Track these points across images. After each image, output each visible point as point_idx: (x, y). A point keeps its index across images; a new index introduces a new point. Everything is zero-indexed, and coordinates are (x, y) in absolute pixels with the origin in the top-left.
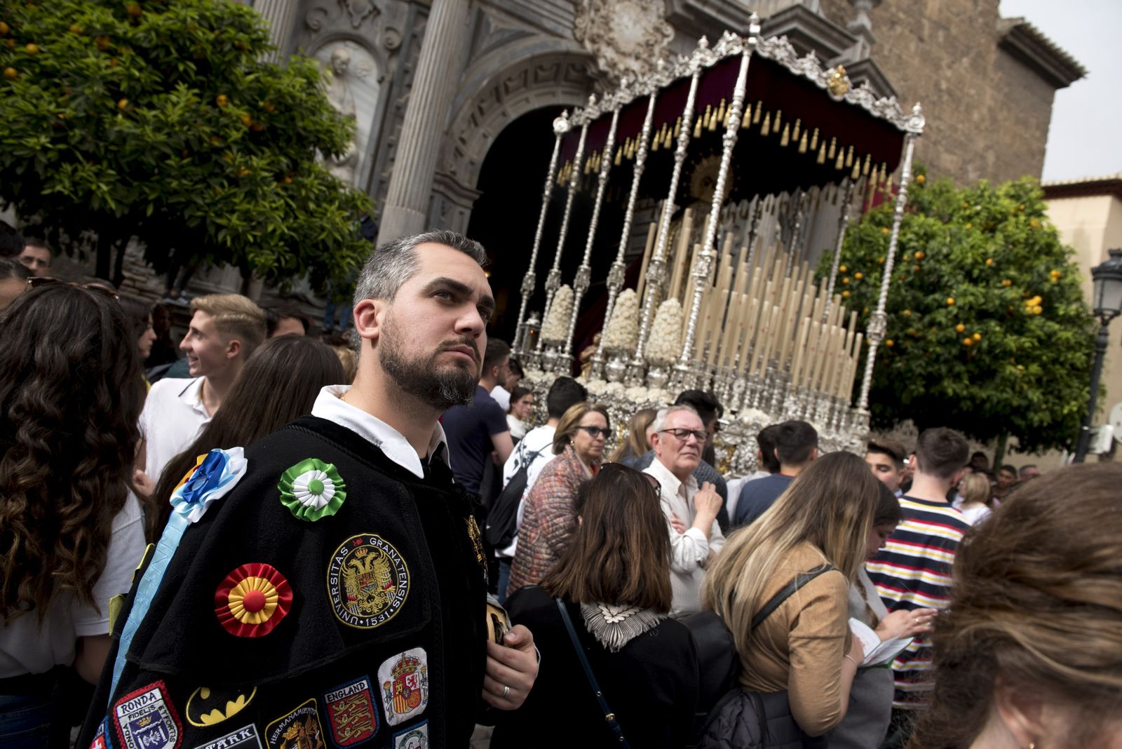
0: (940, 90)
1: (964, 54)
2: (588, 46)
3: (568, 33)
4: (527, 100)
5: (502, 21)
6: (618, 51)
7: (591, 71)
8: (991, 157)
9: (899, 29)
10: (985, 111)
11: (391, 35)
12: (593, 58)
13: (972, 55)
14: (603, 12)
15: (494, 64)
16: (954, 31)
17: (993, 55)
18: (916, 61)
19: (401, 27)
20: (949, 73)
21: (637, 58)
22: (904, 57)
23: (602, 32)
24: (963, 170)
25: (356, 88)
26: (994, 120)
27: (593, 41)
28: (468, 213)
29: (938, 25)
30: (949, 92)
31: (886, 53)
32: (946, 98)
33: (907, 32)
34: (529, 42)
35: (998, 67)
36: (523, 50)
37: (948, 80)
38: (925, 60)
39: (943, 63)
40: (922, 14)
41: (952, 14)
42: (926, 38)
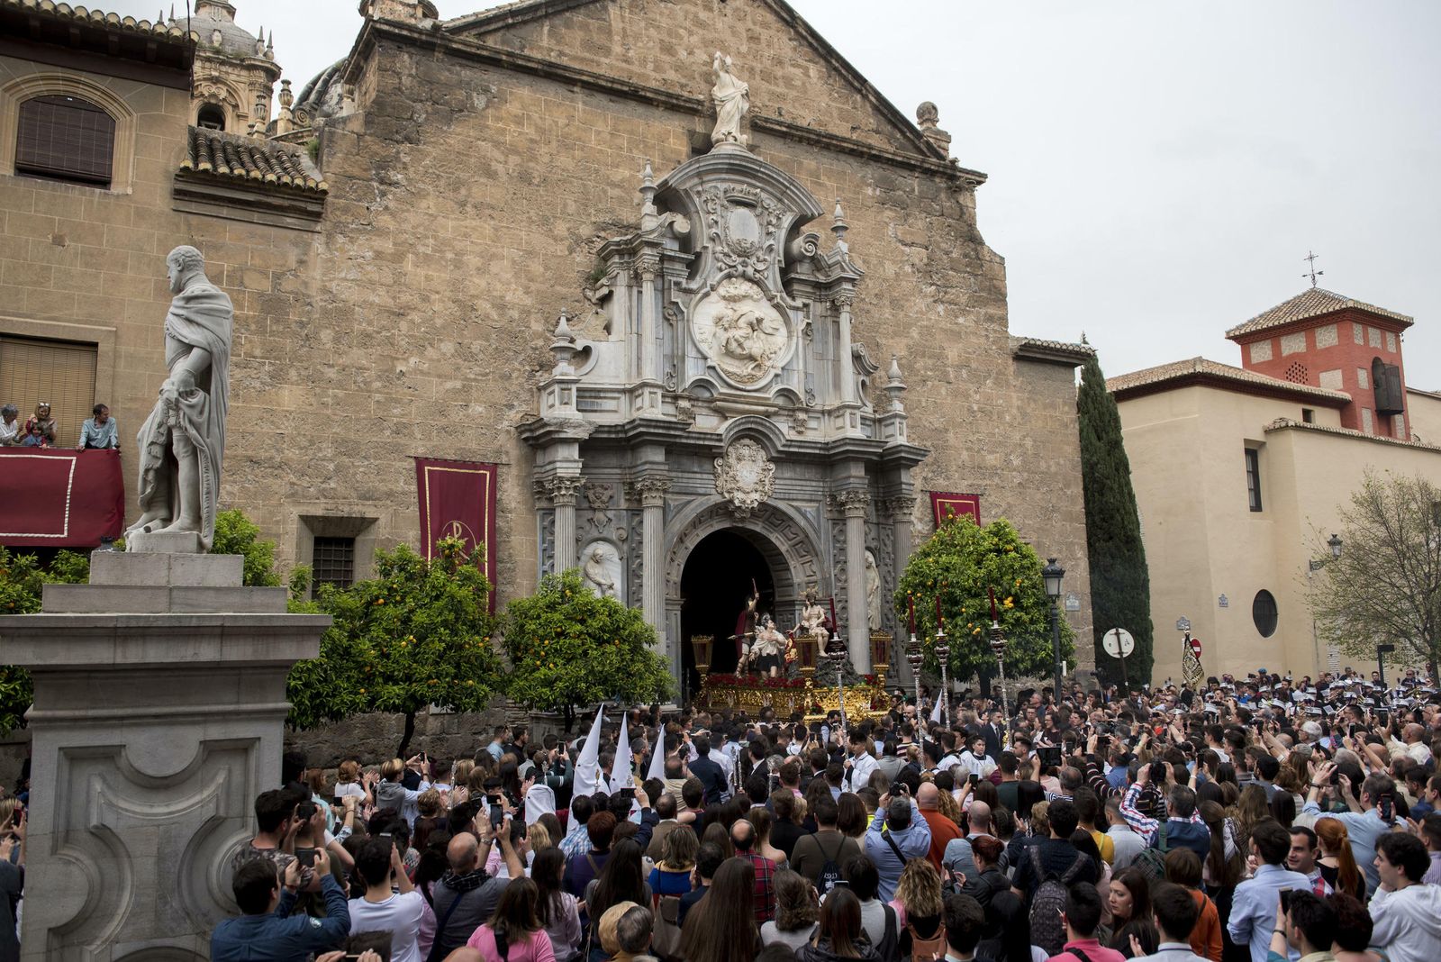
0: (974, 412)
1: (985, 378)
2: (726, 495)
3: (713, 491)
4: (698, 535)
5: (676, 500)
6: (744, 492)
7: (731, 508)
8: (1029, 443)
9: (929, 384)
10: (1014, 411)
11: (621, 531)
12: (731, 501)
13: (993, 375)
14: (731, 473)
15: (677, 526)
16: (974, 365)
17: (1012, 367)
18: (949, 399)
19: (624, 525)
20: (978, 397)
21: (756, 491)
22: (938, 401)
23: (733, 486)
24: (1008, 462)
25: (608, 566)
26: (1024, 415)
27: (729, 492)
28: (679, 613)
29: (959, 367)
30: (981, 410)
31: (924, 404)
32: (979, 414)
33: (936, 383)
34: (693, 505)
35: (1017, 374)
36: (691, 512)
37: (978, 402)
38: (956, 396)
39: (971, 392)
40: (945, 365)
41: (969, 353)
42: (953, 380)
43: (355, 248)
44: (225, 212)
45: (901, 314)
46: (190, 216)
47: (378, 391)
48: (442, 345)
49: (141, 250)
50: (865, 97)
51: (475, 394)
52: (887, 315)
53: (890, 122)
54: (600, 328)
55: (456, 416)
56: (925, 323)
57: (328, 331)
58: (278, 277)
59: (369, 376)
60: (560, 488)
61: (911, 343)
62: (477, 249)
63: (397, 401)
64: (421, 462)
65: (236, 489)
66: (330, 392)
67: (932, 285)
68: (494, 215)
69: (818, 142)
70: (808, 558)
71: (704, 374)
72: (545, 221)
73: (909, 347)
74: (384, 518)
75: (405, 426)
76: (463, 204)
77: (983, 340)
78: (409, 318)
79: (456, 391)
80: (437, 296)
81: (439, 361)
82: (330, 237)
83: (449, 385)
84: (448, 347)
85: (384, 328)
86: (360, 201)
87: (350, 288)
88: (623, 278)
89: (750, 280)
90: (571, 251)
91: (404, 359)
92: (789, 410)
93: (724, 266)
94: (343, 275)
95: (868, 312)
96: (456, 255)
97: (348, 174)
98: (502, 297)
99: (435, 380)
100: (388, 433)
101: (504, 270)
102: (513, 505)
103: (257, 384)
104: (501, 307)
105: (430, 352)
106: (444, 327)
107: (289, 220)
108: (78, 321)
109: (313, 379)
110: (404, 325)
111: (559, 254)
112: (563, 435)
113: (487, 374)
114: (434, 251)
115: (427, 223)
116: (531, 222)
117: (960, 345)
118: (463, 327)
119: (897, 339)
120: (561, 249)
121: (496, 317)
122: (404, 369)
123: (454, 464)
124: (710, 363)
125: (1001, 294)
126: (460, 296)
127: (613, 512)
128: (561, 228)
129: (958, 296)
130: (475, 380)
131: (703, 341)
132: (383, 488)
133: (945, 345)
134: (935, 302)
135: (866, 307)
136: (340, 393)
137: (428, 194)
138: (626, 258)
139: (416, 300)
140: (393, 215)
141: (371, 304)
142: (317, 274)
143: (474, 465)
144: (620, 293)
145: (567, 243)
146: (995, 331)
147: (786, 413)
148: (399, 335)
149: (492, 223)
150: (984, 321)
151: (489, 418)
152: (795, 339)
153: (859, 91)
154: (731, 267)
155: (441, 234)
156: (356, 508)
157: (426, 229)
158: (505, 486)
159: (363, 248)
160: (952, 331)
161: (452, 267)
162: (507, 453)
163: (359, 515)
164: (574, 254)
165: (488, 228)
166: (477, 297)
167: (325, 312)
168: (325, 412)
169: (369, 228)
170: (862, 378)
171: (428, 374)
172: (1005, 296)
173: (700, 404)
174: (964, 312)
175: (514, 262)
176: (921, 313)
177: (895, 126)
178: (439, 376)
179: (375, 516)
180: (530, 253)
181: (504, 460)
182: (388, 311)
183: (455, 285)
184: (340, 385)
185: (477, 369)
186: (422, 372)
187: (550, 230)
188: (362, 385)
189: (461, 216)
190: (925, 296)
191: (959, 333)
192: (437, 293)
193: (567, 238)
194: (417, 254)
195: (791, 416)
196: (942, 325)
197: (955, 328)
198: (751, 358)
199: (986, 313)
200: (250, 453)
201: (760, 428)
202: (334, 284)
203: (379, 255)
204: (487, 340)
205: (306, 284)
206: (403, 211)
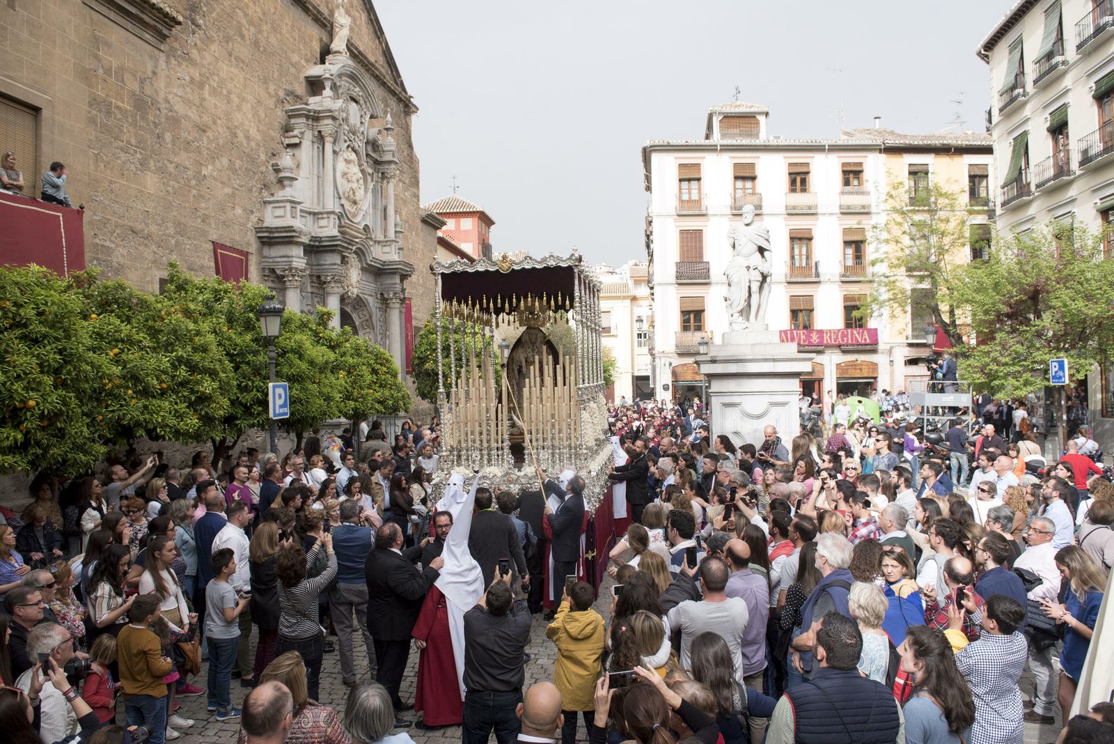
1: (413, 231)
6: (353, 287)
7: (346, 296)
10: (421, 251)
12: (347, 293)
14: (349, 275)
17: (420, 225)
21: (356, 287)
23: (349, 282)
27: (347, 287)
35: (422, 230)
43: (181, 70)
44: (112, 15)
46: (93, 12)
47: (194, 187)
48: (223, 159)
49: (64, 31)
50: (380, 43)
51: (237, 199)
53: (388, 62)
55: (229, 214)
57: (169, 134)
58: (142, 81)
59: (189, 175)
60: (293, 276)
62: (237, 91)
63: (203, 197)
64: (216, 246)
65: (125, 252)
66: (171, 183)
68: (244, 68)
69: (367, 66)
70: (368, 330)
71: (340, 209)
72: (265, 80)
75: (207, 217)
76: (230, 55)
77: (413, 208)
78: (207, 134)
79: (229, 196)
80: (220, 122)
81: (221, 171)
82: (168, 57)
83: (226, 190)
84: (225, 162)
85: (196, 139)
86: (182, 33)
87: (179, 102)
88: (309, 136)
89: (355, 151)
90: (276, 106)
91: (206, 166)
93: (347, 140)
94: (175, 90)
96: (227, 92)
98: (248, 131)
99: (220, 185)
100: (199, 220)
101: (248, 110)
103: (133, 167)
105: (217, 163)
106: (223, 146)
107: (147, 36)
108: (26, 85)
109: (162, 171)
110: (205, 139)
112: (299, 240)
114: (218, 86)
115: (214, 63)
116: (260, 79)
118: (231, 148)
120: (272, 104)
121: (246, 145)
122: (206, 173)
123: (229, 248)
124: (342, 202)
126: (230, 125)
127: (305, 293)
128: (272, 88)
130: (237, 189)
132: (198, 262)
136: (176, 185)
137: (215, 40)
138: (310, 122)
139: (210, 121)
140: (199, 51)
141: (189, 119)
142: (162, 85)
143: (238, 252)
144: (307, 144)
145: (274, 100)
146: (416, 203)
148: (203, 147)
149: (243, 73)
150: (414, 196)
151: (244, 219)
153: (379, 38)
154: (349, 141)
155: (221, 74)
157: (214, 68)
158: (251, 268)
159: (185, 72)
161: (226, 101)
162: (251, 245)
164: (277, 109)
165: (242, 77)
166: (237, 127)
167: (167, 118)
168: (169, 198)
169: (187, 57)
171: (217, 180)
175: (252, 106)
177: (389, 66)
178: (222, 183)
180: (259, 102)
181: (251, 250)
182: (197, 126)
183: (228, 115)
184: (176, 179)
185: (238, 181)
186: (214, 178)
187: (267, 88)
188: (186, 181)
189: (229, 63)
192: (220, 119)
193: (274, 96)
194: (210, 86)
198: (355, 202)
199: (414, 192)
200: (131, 224)
201: (363, 248)
202: (171, 96)
203: (192, 80)
204: (242, 161)
205: (156, 91)
206: (204, 49)
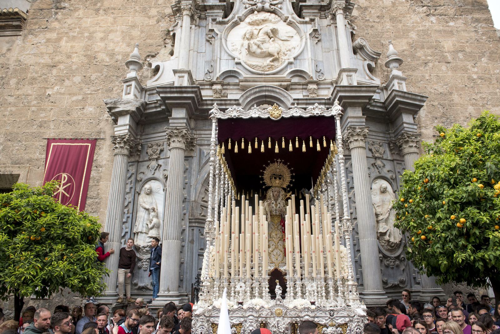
0: (474, 79)
9: (431, 65)
11: (165, 172)
13: (487, 54)
16: (468, 50)
18: (450, 73)
20: (476, 70)
25: (156, 196)
29: (455, 52)
30: (480, 78)
31: (427, 78)
32: (479, 81)
33: (437, 63)
37: (476, 73)
38: (455, 71)
39: (469, 67)
40: (442, 52)
41: (463, 43)
42: (451, 61)
43: (37, 39)
45: (400, 26)
47: (34, 106)
48: (74, 79)
51: (89, 101)
52: (388, 27)
54: (167, 54)
55: (75, 115)
56: (421, 28)
57: (15, 79)
59: (31, 99)
61: (411, 41)
62: (102, 29)
63: (44, 110)
64: (49, 141)
66: (9, 109)
67: (423, 6)
68: (115, 12)
71: (234, 68)
72: (144, 9)
73: (409, 44)
74: (23, 173)
75: (45, 122)
76: (98, 10)
77: (473, 34)
78: (58, 67)
79: (78, 101)
80: (76, 55)
81: (71, 86)
82: (26, 36)
83: (74, 98)
84: (77, 79)
85: (44, 74)
86: (44, 18)
87: (30, 58)
89: (269, 11)
90: (158, 21)
91: (52, 88)
92: (303, 85)
93: (247, 6)
94: (28, 52)
95: (372, 27)
96: (90, 34)
97: (40, 8)
98: (113, 50)
99: (67, 96)
100: (35, 127)
101: (116, 37)
102: (104, 162)
104: (112, 55)
105: (67, 83)
106: (77, 69)
107: (7, 33)
110: (55, 71)
111: (150, 24)
113: (98, 90)
114: (78, 34)
115: (77, 22)
116: (136, 11)
117: (454, 39)
118: (88, 68)
119: (399, 40)
120: (153, 22)
121: (108, 60)
122: (50, 93)
123: (71, 140)
124: (236, 60)
125: (484, 6)
126: (89, 53)
127: (163, 160)
128: (154, 12)
129: (446, 10)
130: (91, 94)
131: (234, 50)
132: (27, 157)
133: (440, 40)
134: (428, 15)
135: (370, 24)
136: (14, 109)
137: (80, 9)
139: (64, 58)
140: (59, 21)
141: (39, 64)
143: (82, 140)
145: (156, 18)
146: (483, 28)
147: (301, 87)
148: (51, 76)
149: (113, 16)
150: (471, 22)
151: (96, 114)
152: (304, 40)
154: (252, 5)
155: (84, 25)
156: (8, 169)
157: (75, 25)
158: (100, 152)
159: (41, 38)
160: (445, 31)
161: (87, 40)
162: (104, 132)
163: (9, 173)
164: (160, 23)
165: (110, 19)
166: (98, 52)
167: (15, 71)
168: (4, 119)
169: (46, 29)
170: (367, 62)
171: (64, 94)
172: (487, 7)
173: (231, 87)
174: (453, 19)
175: (123, 32)
176: (417, 23)
178: (70, 94)
179: (17, 173)
180: (133, 26)
181: (102, 136)
182: (48, 66)
183: (87, 48)
184: (15, 105)
185: (92, 88)
186: (61, 94)
187: (147, 14)
188: (26, 104)
189: (96, 16)
190: (419, 13)
191: (451, 31)
192: (76, 53)
193: (157, 16)
194: (68, 37)
195: (306, 89)
196: (437, 28)
197: (447, 28)
198: (270, 55)
199: (472, 18)
201: (273, 94)
202: (22, 57)
203: (48, 40)
204: (101, 72)
206: (65, 19)
